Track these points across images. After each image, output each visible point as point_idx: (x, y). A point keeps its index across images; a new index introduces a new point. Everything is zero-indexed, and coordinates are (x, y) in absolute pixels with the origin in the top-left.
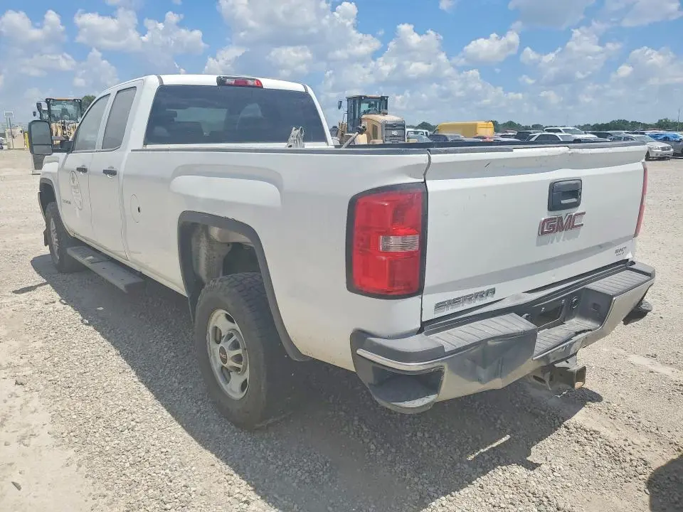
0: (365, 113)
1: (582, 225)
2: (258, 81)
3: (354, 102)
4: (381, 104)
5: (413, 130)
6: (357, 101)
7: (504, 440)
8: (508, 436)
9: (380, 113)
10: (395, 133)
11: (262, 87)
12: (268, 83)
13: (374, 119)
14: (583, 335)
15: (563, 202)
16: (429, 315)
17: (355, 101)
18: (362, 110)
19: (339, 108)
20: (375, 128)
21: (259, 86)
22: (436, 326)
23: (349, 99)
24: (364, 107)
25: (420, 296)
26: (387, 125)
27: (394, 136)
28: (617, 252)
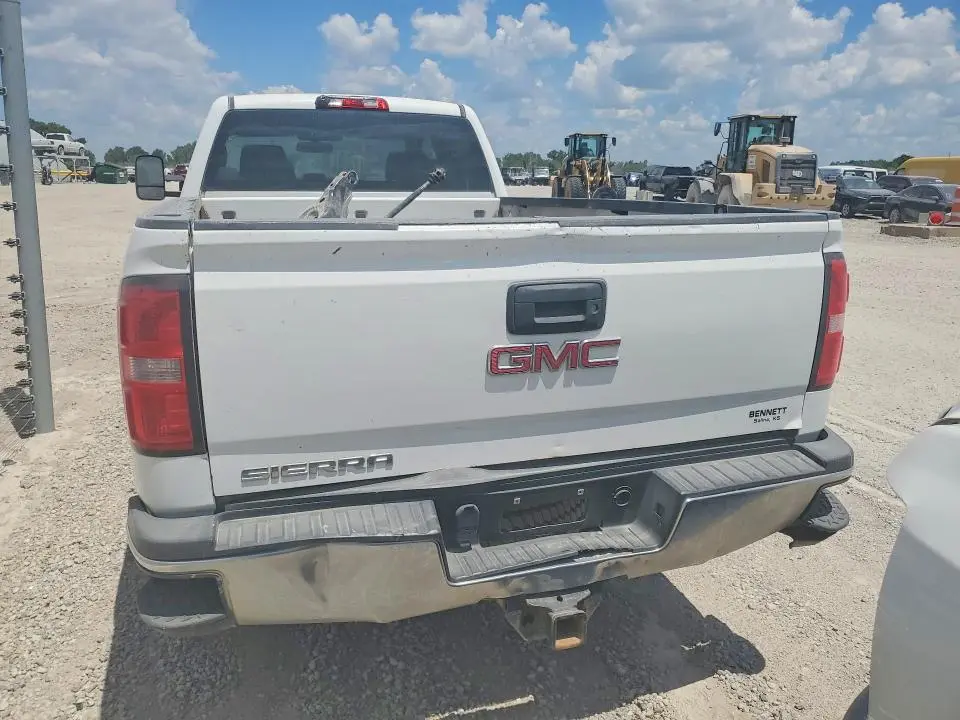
0: (755, 142)
1: (615, 363)
2: (382, 101)
3: (739, 125)
4: (784, 127)
5: (853, 168)
6: (744, 124)
7: (519, 701)
8: (531, 698)
9: (777, 142)
10: (797, 173)
11: (387, 109)
12: (396, 104)
13: (768, 151)
14: (609, 556)
15: (538, 320)
16: (233, 486)
17: (742, 124)
18: (750, 138)
19: (716, 134)
20: (766, 165)
21: (383, 108)
22: (250, 506)
23: (732, 121)
24: (755, 132)
25: (206, 456)
26: (785, 162)
27: (799, 179)
28: (752, 414)
